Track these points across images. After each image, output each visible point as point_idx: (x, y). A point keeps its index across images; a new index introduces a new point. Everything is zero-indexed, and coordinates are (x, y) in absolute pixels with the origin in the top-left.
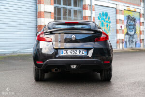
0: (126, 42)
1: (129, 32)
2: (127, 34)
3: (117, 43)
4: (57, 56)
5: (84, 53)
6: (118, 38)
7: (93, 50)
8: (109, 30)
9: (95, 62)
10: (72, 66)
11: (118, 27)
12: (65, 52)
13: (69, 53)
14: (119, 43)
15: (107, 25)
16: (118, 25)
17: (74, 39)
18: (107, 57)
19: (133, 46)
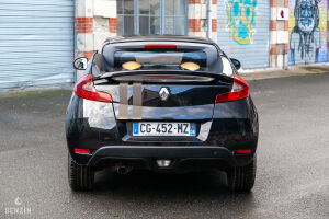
0: (293, 51)
1: (301, 26)
2: (297, 30)
3: (271, 52)
4: (125, 139)
5: (189, 131)
6: (274, 42)
7: (210, 123)
8: (252, 22)
9: (215, 153)
10: (160, 163)
11: (276, 15)
12: (144, 128)
13: (153, 130)
14: (277, 54)
15: (248, 11)
16: (274, 9)
17: (164, 98)
18: (244, 134)
19: (310, 59)
